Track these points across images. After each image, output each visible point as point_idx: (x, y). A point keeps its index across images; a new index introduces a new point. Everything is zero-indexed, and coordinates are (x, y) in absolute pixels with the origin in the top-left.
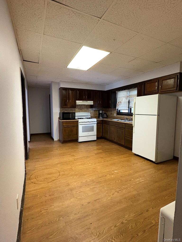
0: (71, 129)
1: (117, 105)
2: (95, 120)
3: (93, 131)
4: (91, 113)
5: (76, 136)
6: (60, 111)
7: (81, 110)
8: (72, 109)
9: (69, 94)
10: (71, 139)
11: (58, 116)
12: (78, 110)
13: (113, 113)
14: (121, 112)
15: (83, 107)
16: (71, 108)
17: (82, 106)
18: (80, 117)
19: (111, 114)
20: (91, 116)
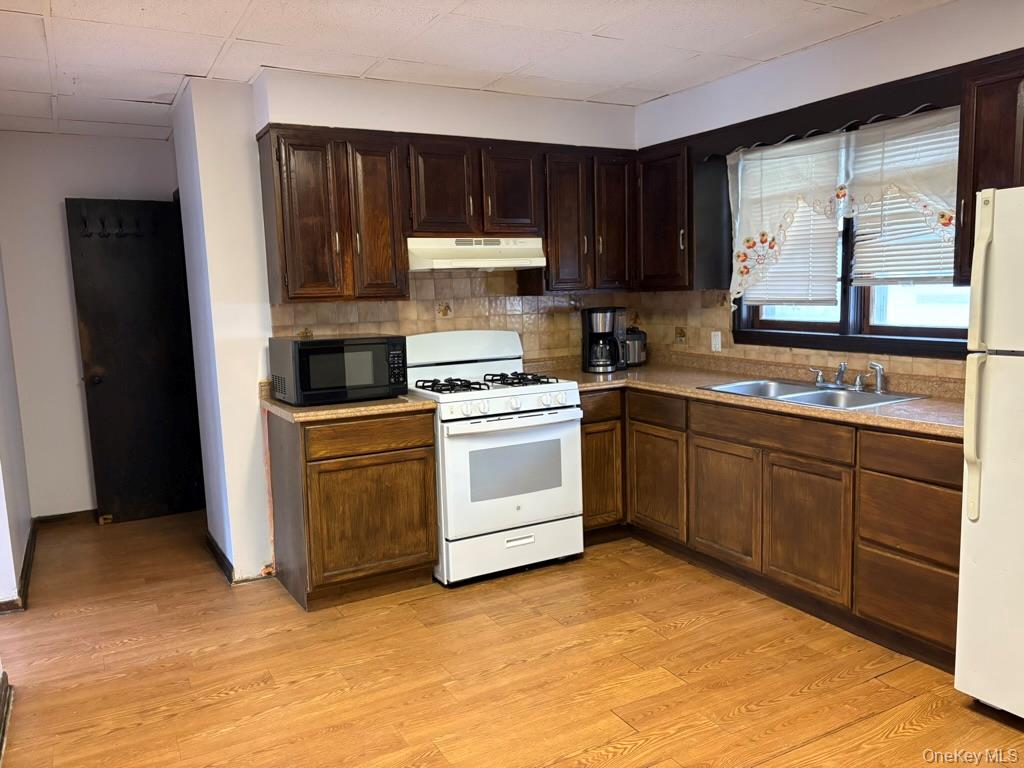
0: (378, 480)
1: (737, 265)
2: (567, 391)
3: (560, 485)
4: (521, 336)
5: (421, 534)
6: (275, 329)
7: (445, 314)
8: (373, 304)
9: (343, 183)
10: (385, 565)
11: (260, 373)
12: (426, 317)
13: (697, 332)
14: (765, 316)
15: (462, 286)
16: (362, 304)
17: (455, 283)
18: (442, 375)
19: (681, 333)
20: (528, 357)
